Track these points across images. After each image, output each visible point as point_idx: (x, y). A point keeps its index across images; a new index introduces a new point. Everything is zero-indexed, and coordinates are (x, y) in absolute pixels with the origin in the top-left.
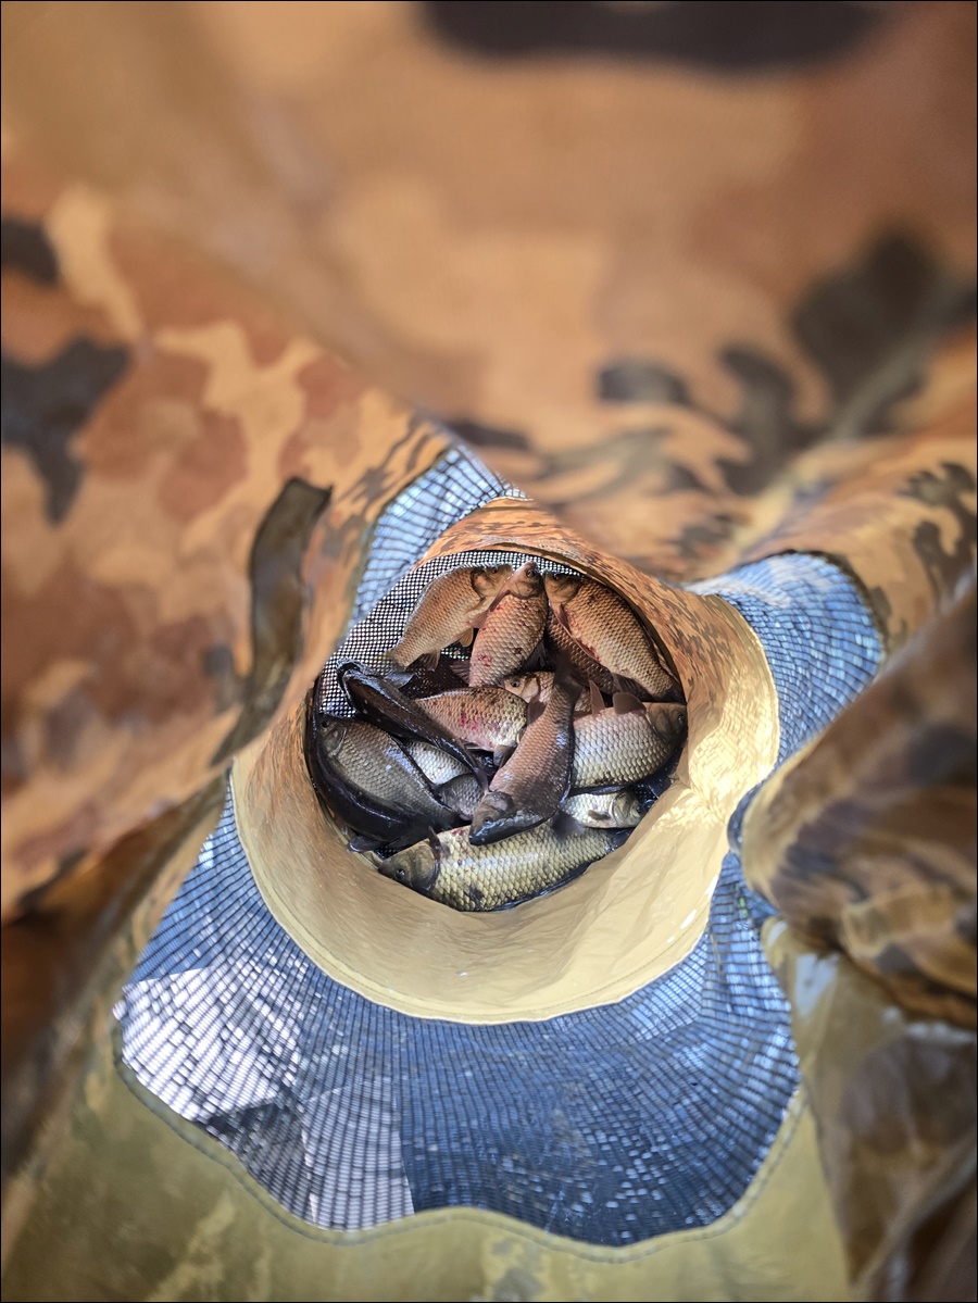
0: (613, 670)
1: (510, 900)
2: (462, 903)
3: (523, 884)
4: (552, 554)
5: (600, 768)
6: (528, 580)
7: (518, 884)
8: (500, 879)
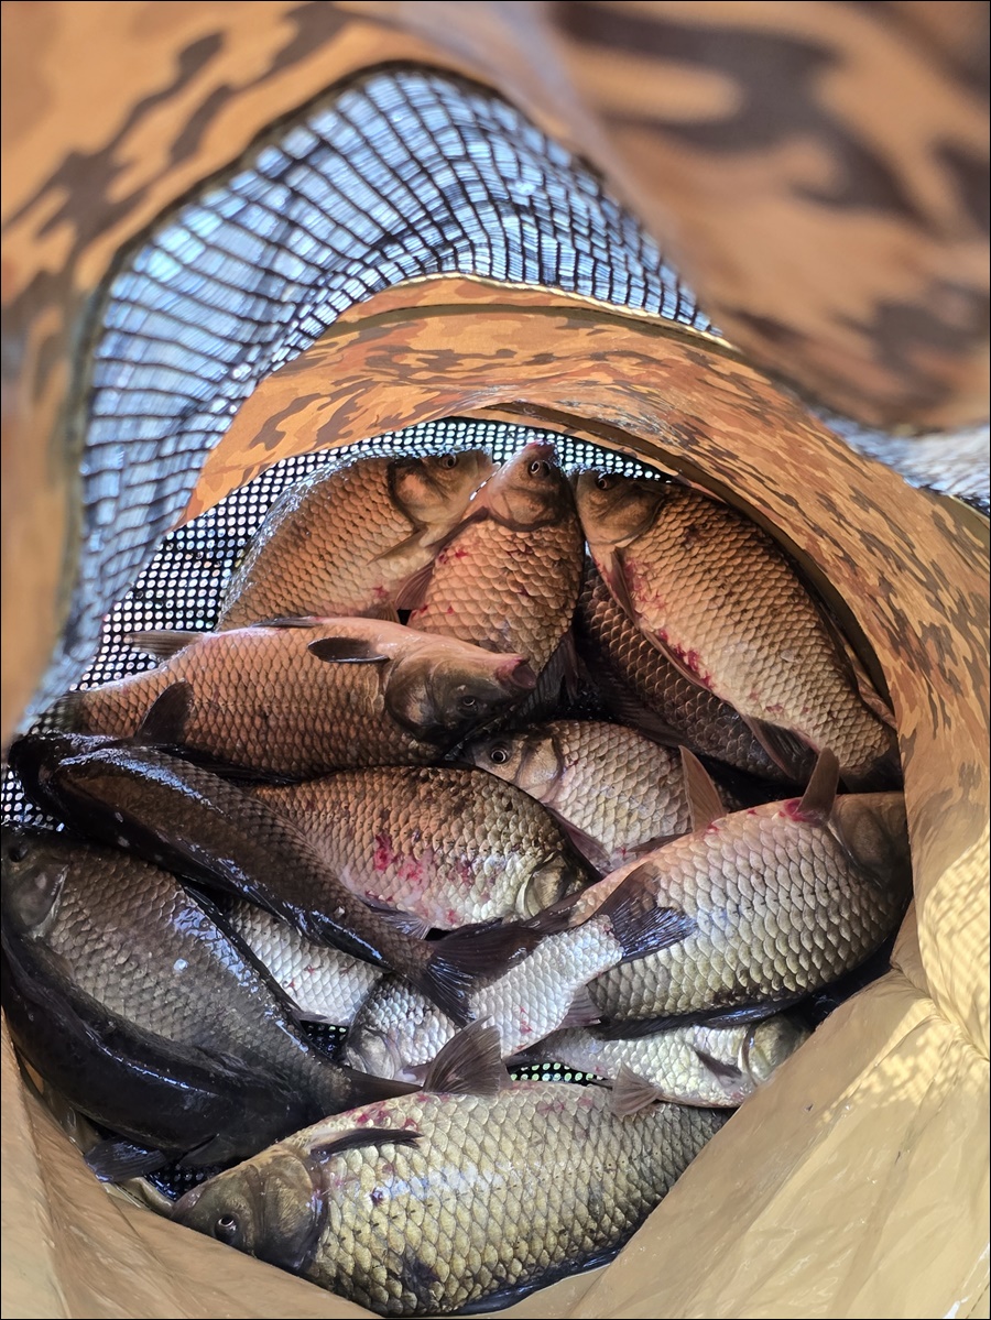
0: (744, 708)
1: (503, 1282)
2: (386, 1295)
3: (538, 1245)
4: (594, 425)
5: (724, 964)
6: (532, 485)
7: (524, 1246)
8: (480, 1234)
